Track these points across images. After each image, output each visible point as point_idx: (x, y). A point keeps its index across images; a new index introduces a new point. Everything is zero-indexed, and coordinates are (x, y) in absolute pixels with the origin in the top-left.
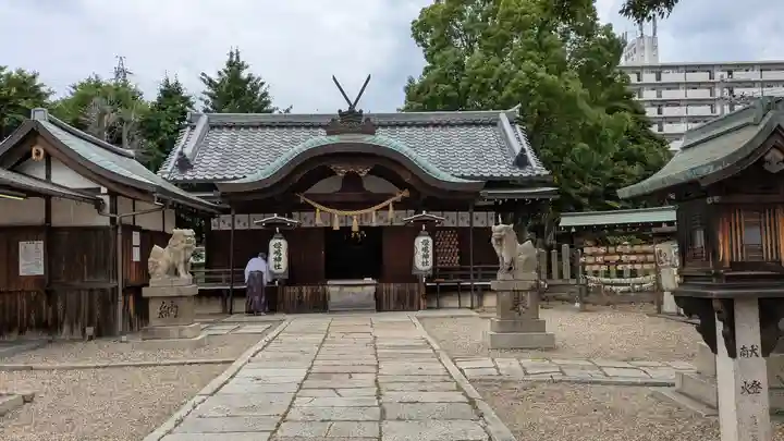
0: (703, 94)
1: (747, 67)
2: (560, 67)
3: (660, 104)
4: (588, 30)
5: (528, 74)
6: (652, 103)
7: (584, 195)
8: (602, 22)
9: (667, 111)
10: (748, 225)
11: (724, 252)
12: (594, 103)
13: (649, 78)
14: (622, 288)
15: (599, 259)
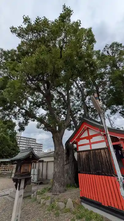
0: (26, 141)
1: (31, 139)
2: (7, 134)
3: (20, 142)
4: (13, 130)
5: (2, 134)
6: (19, 141)
7: (4, 155)
8: (15, 130)
9: (21, 143)
10: (26, 166)
11: (22, 171)
12: (10, 141)
13: (19, 138)
14: (5, 173)
15: (3, 168)
